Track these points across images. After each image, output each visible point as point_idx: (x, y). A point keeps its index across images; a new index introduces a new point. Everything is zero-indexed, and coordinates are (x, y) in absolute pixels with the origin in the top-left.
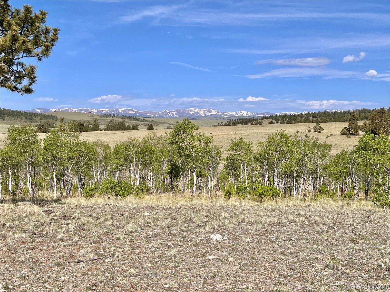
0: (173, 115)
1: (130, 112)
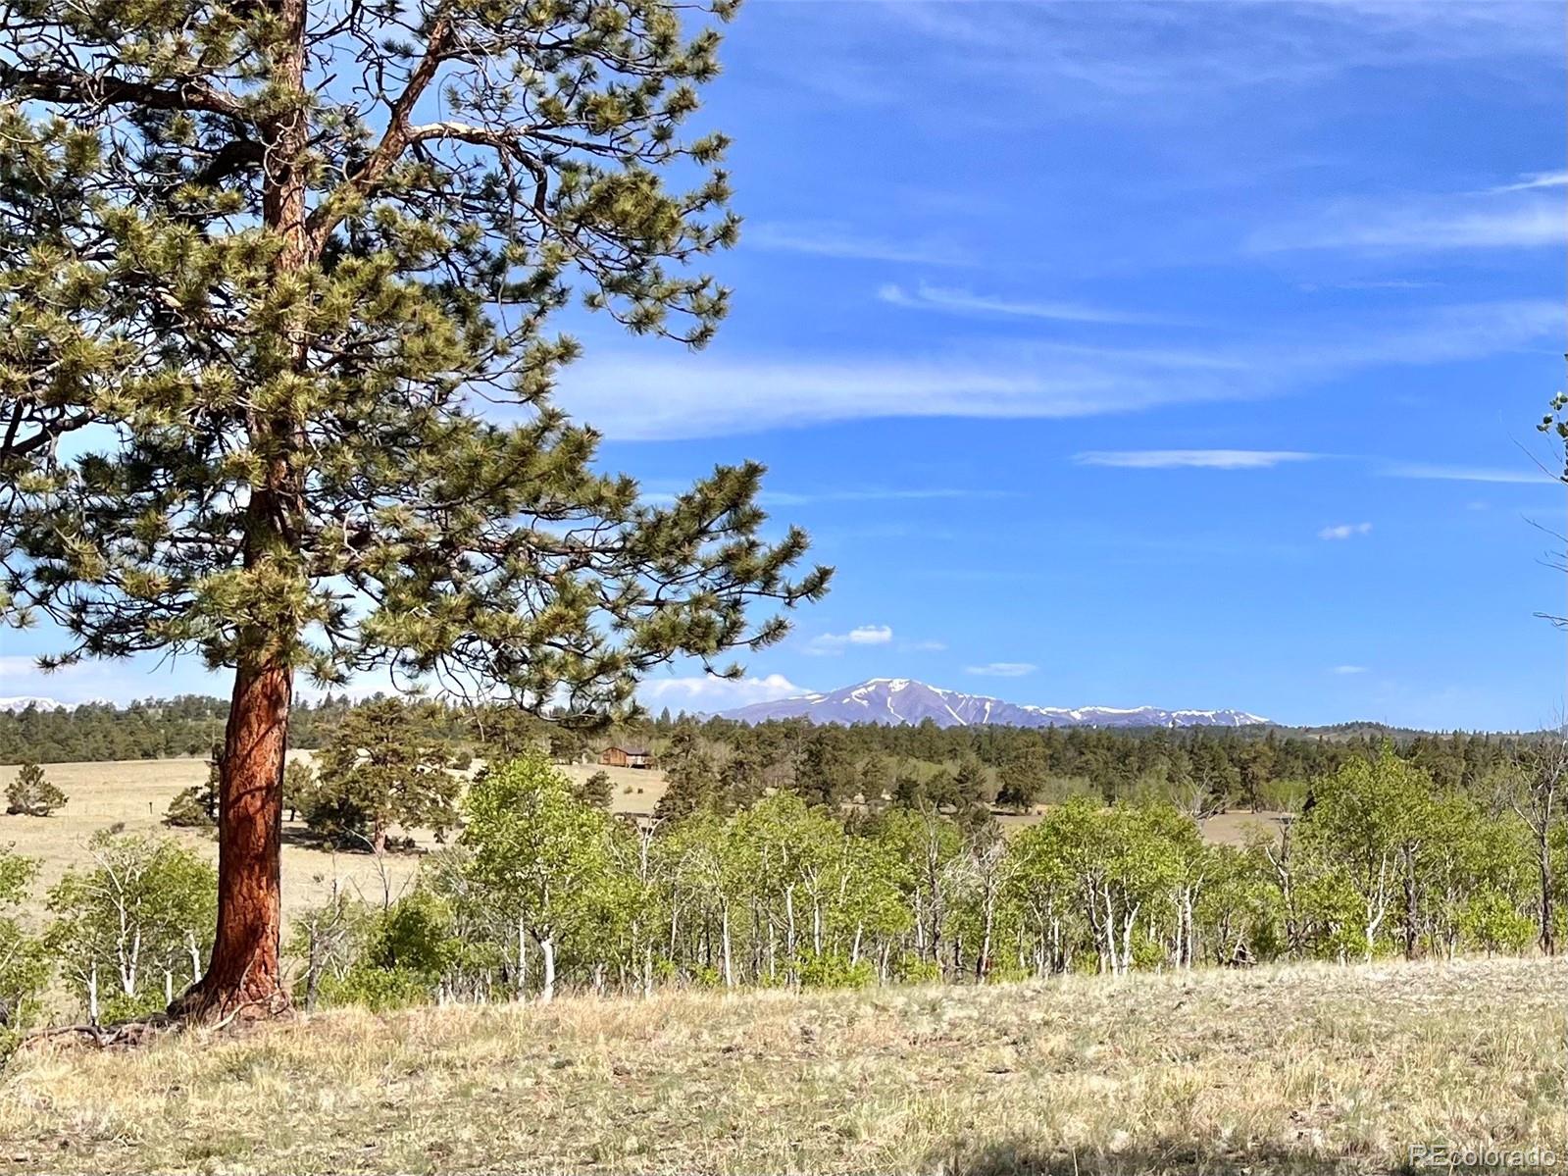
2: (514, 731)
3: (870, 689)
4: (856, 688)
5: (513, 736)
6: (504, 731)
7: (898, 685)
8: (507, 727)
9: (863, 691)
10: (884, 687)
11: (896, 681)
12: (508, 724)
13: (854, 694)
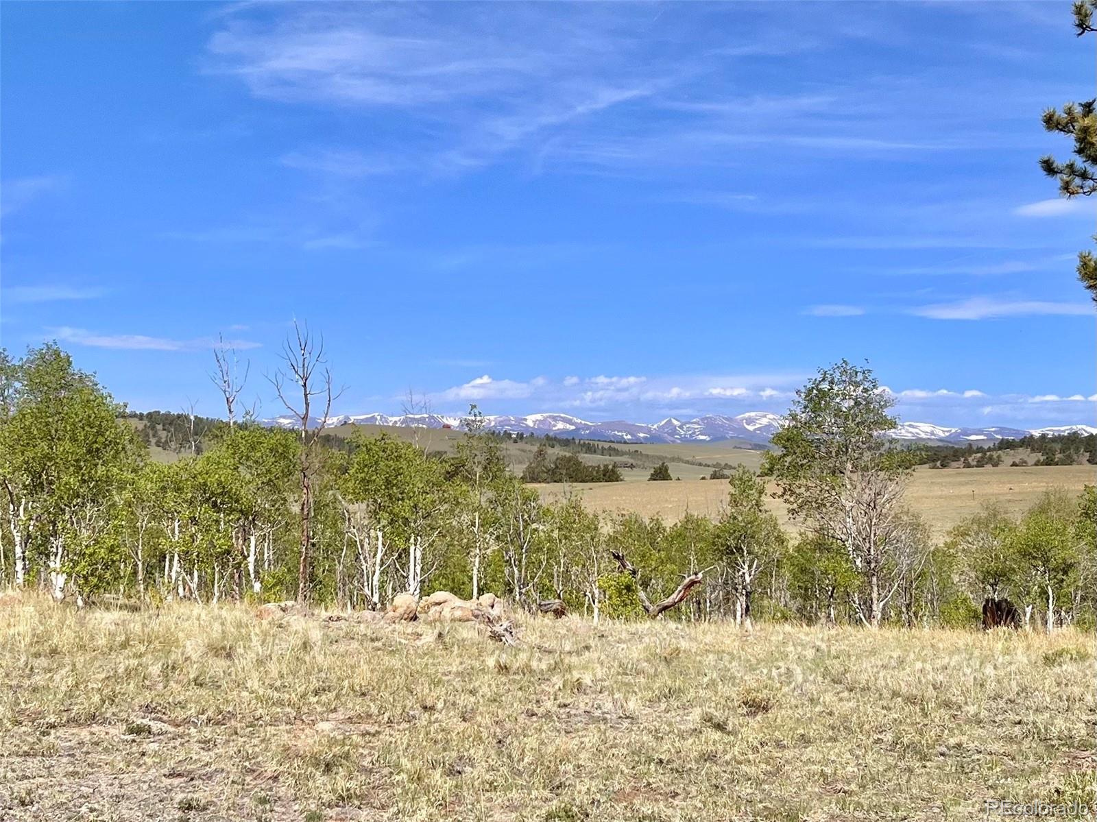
0: (694, 433)
1: (560, 426)
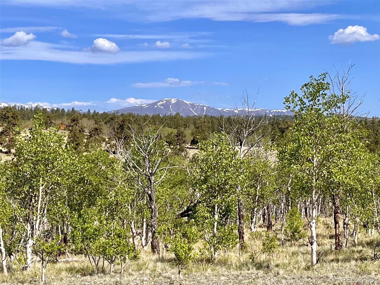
2: (12, 117)
3: (164, 102)
4: (159, 102)
5: (12, 119)
6: (8, 117)
7: (173, 101)
8: (9, 116)
9: (161, 103)
10: (169, 102)
11: (173, 99)
12: (10, 114)
13: (159, 104)
